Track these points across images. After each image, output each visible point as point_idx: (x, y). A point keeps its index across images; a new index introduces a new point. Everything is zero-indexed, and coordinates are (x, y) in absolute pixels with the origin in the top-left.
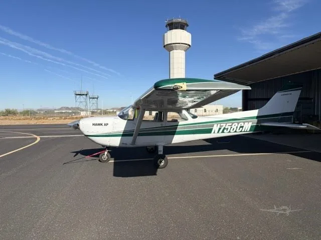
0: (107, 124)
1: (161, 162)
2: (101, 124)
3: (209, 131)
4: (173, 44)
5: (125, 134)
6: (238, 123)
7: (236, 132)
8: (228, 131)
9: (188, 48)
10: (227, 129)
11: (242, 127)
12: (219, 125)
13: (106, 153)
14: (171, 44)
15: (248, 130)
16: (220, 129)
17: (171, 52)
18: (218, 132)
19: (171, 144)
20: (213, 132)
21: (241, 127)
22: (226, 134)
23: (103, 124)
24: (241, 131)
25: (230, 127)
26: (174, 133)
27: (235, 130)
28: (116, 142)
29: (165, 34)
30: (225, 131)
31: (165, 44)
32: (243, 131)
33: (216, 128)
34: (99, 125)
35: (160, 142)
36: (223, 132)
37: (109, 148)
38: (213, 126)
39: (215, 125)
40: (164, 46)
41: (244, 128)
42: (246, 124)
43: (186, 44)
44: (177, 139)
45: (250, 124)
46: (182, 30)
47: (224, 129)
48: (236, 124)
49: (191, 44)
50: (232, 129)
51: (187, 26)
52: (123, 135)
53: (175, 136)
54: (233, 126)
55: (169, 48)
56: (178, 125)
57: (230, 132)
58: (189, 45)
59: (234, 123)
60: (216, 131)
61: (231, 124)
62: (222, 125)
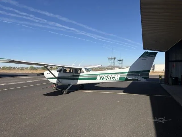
3: (95, 79)
6: (111, 76)
7: (110, 80)
8: (106, 79)
10: (105, 78)
11: (114, 78)
12: (100, 76)
13: (54, 86)
15: (118, 80)
16: (101, 78)
18: (100, 80)
20: (97, 79)
21: (113, 78)
22: (104, 81)
24: (114, 80)
25: (106, 78)
27: (109, 79)
28: (55, 81)
30: (104, 79)
32: (115, 79)
35: (73, 82)
36: (103, 80)
38: (97, 76)
39: (98, 76)
45: (119, 76)
47: (103, 78)
48: (110, 76)
50: (108, 78)
56: (79, 75)
57: (106, 80)
59: (109, 75)
60: (99, 79)
61: (107, 76)
62: (102, 76)
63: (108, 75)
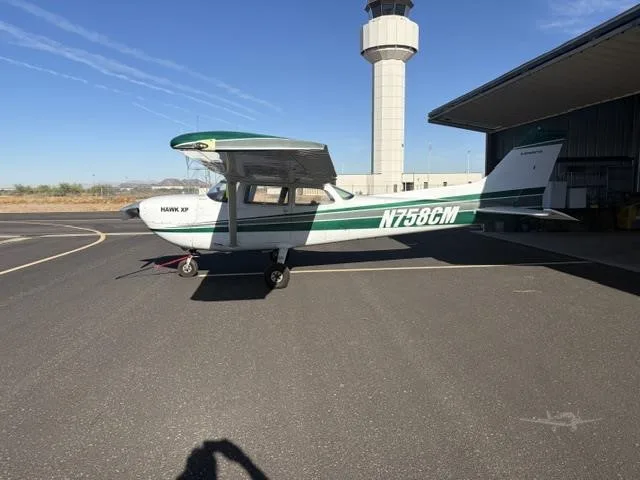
0: (187, 209)
2: (176, 209)
3: (375, 223)
4: (381, 47)
5: (220, 228)
6: (432, 209)
7: (427, 224)
8: (412, 222)
9: (411, 56)
10: (410, 219)
11: (440, 215)
12: (394, 212)
13: (189, 260)
14: (376, 48)
15: (452, 222)
16: (395, 219)
17: (376, 64)
18: (392, 226)
19: (302, 245)
20: (382, 225)
21: (437, 215)
22: (407, 230)
23: (180, 210)
24: (438, 224)
25: (414, 216)
26: (308, 227)
27: (425, 221)
28: (204, 241)
29: (365, 27)
30: (406, 222)
31: (365, 48)
32: (442, 222)
33: (387, 217)
34: (172, 209)
35: (284, 241)
36: (401, 225)
37: (193, 251)
38: (382, 213)
39: (387, 212)
40: (363, 53)
41: (443, 217)
42: (448, 209)
43: (408, 47)
44: (315, 238)
45: (456, 210)
46: (400, 17)
47: (405, 218)
48: (429, 210)
49: (416, 47)
50: (420, 219)
51: (411, 5)
52: (216, 230)
53: (311, 232)
54: (422, 214)
55: (373, 55)
56: (315, 212)
57: (415, 225)
58: (414, 50)
59: (423, 207)
60: (389, 224)
61: (417, 210)
62: (399, 211)
63: (421, 209)
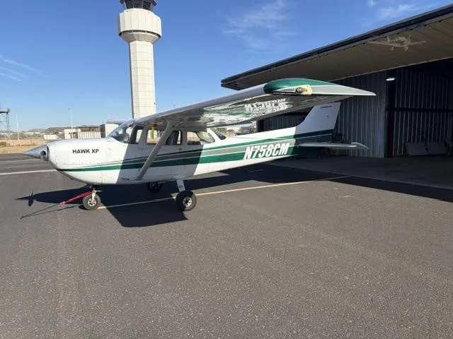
0: (97, 150)
1: (187, 202)
2: (88, 151)
3: (241, 156)
4: (134, 31)
5: (126, 165)
6: (274, 145)
7: (271, 156)
8: (263, 155)
9: (157, 40)
10: (262, 153)
11: (278, 149)
12: (252, 148)
13: (94, 195)
14: (131, 31)
15: (285, 153)
16: (253, 153)
17: (131, 44)
18: (251, 157)
19: (192, 176)
20: (245, 157)
22: (260, 160)
23: (91, 151)
24: (277, 155)
25: (264, 150)
26: (196, 161)
28: (112, 177)
29: (121, 14)
30: (260, 155)
31: (122, 30)
32: (279, 154)
34: (83, 151)
35: (179, 174)
36: (257, 157)
38: (245, 149)
39: (248, 148)
40: (120, 34)
41: (281, 150)
42: (283, 145)
43: (154, 33)
44: (202, 169)
45: (288, 145)
46: (146, 11)
47: (259, 152)
48: (272, 146)
49: (160, 34)
50: (267, 152)
51: (155, 4)
52: (124, 167)
53: (199, 165)
55: (128, 36)
56: (202, 150)
57: (264, 156)
58: (159, 36)
59: (270, 144)
60: (249, 156)
61: (266, 146)
62: (256, 147)
63: (268, 145)
